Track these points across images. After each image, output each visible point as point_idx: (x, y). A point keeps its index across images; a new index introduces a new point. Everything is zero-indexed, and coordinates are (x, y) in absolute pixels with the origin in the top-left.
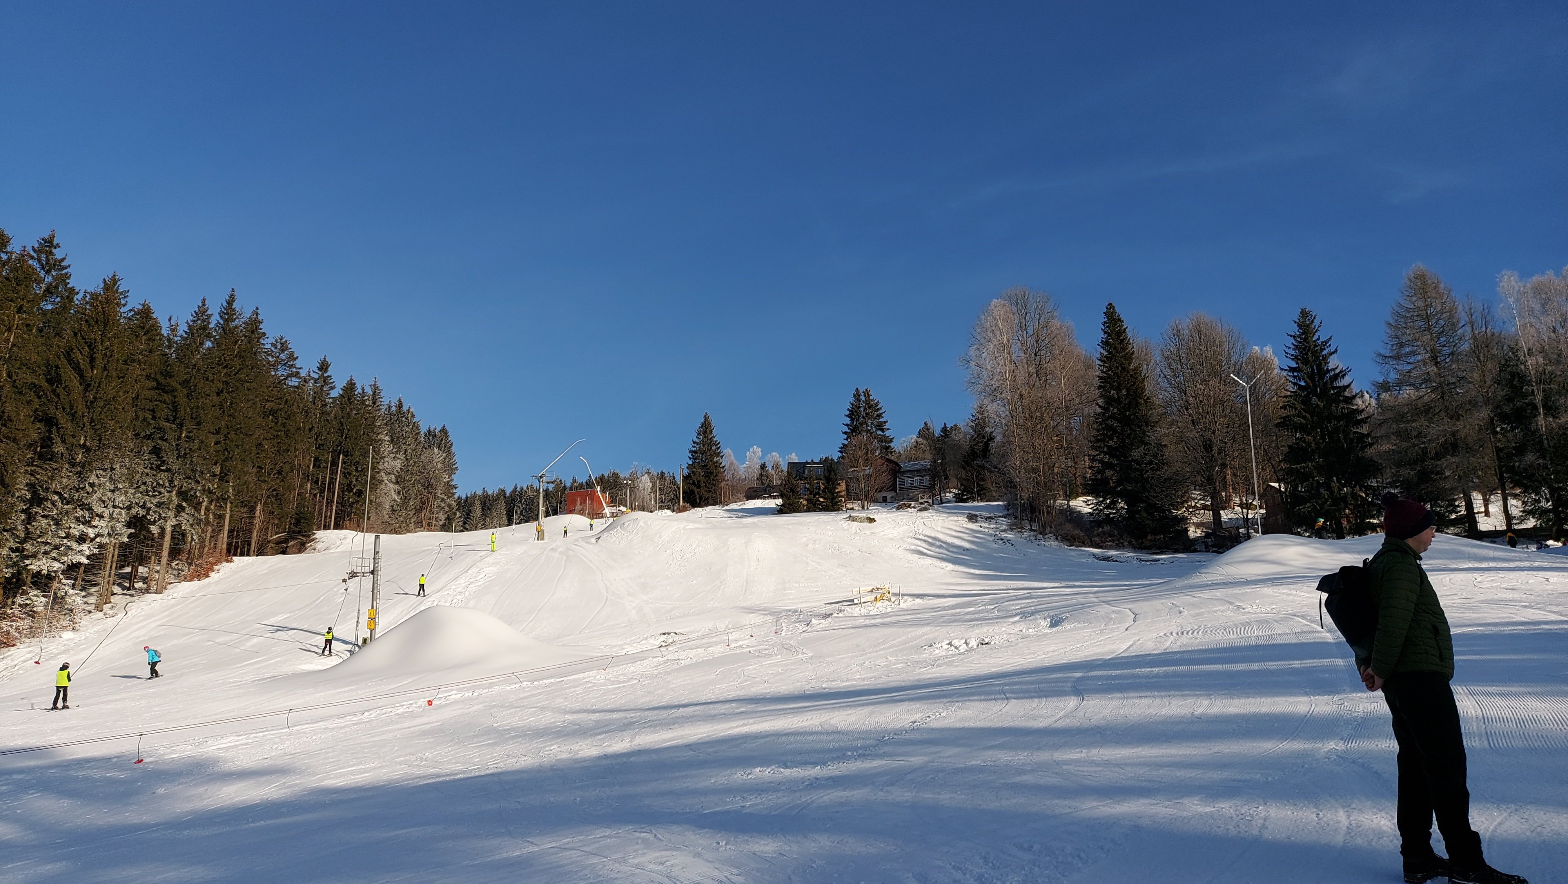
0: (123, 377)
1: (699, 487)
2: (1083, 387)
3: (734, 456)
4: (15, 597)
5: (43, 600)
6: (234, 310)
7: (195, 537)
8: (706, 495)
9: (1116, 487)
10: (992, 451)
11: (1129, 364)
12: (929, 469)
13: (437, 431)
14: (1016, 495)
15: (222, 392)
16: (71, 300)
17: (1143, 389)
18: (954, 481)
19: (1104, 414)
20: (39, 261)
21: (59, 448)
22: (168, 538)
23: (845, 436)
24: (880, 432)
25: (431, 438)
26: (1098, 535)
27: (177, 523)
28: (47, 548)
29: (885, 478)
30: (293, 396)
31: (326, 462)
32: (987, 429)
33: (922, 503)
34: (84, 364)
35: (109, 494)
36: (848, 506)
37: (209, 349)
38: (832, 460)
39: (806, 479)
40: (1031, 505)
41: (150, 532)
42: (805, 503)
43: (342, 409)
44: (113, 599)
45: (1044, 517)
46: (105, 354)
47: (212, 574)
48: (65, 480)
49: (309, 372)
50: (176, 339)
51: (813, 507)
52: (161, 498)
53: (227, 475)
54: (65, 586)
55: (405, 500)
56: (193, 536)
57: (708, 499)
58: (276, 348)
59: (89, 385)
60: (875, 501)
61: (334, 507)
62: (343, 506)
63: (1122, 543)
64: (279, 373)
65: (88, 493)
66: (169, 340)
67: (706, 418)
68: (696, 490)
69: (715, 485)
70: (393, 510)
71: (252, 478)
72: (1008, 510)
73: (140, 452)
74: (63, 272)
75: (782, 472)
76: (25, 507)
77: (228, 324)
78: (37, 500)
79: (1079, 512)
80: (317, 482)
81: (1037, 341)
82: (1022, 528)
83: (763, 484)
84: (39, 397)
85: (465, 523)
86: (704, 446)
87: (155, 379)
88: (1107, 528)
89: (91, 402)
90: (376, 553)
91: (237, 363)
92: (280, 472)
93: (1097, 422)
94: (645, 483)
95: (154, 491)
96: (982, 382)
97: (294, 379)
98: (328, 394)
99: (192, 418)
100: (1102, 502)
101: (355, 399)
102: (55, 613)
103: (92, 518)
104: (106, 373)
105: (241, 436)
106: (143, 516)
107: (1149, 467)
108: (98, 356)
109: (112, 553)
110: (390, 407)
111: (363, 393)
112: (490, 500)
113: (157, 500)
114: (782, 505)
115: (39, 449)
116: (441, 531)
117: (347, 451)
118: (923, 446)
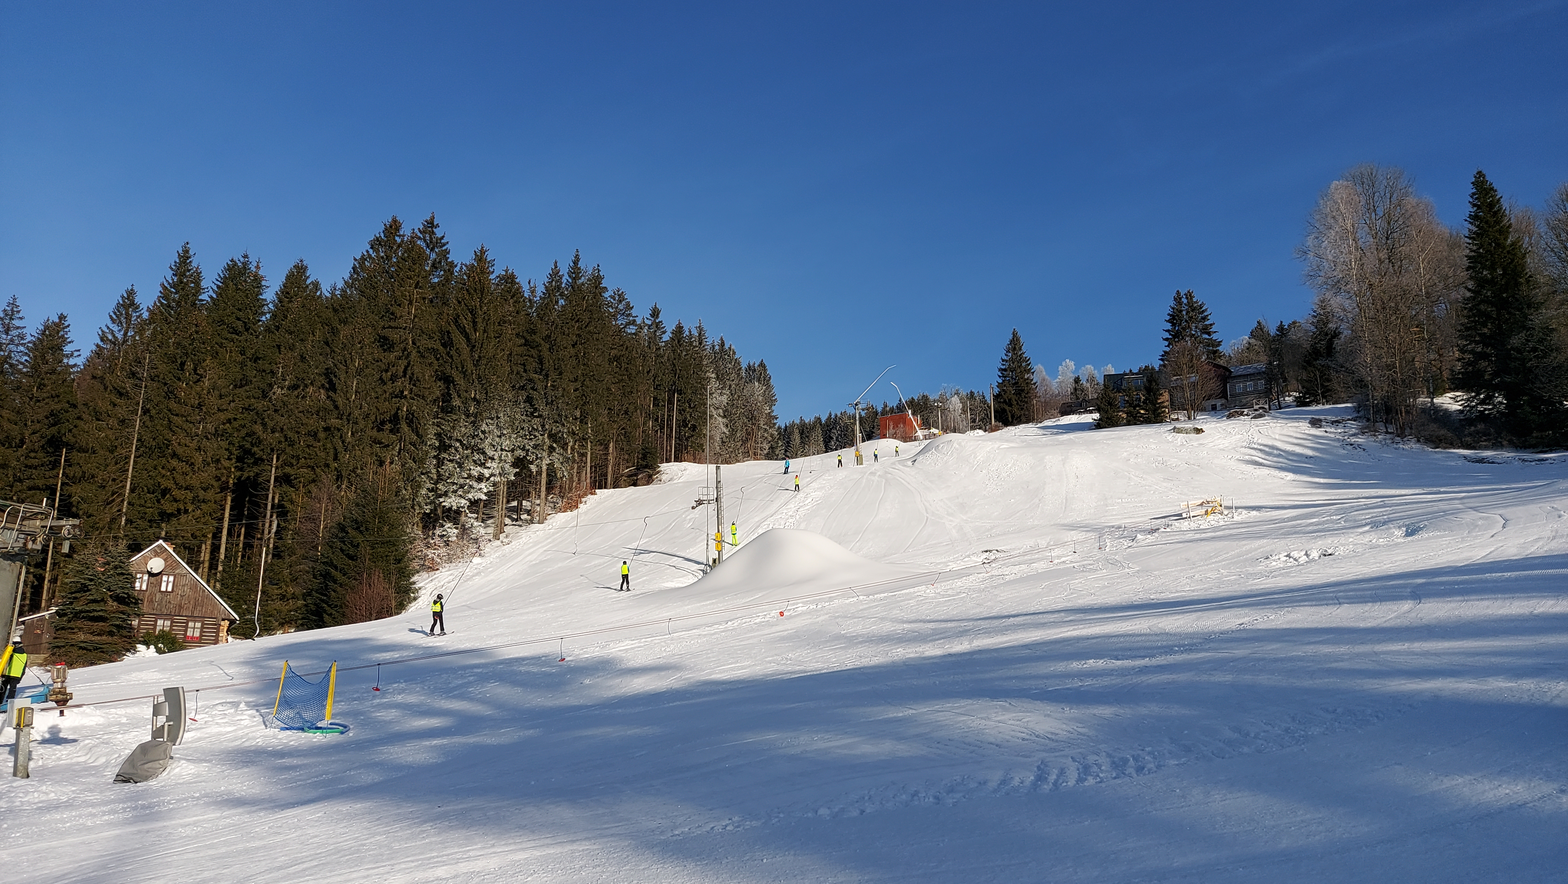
0: (498, 337)
1: (1011, 405)
2: (1446, 269)
3: (1046, 372)
4: (435, 529)
5: (456, 531)
6: (579, 269)
7: (565, 474)
8: (1018, 413)
9: (1493, 379)
10: (1338, 348)
11: (1506, 239)
12: (1264, 373)
13: (756, 366)
14: (1368, 395)
15: (576, 344)
16: (452, 273)
17: (1523, 266)
18: (1294, 383)
19: (1474, 298)
20: (425, 241)
21: (456, 402)
22: (544, 475)
23: (1167, 343)
24: (1206, 336)
25: (751, 373)
26: (1470, 434)
27: (550, 462)
28: (454, 487)
29: (1213, 385)
30: (632, 342)
31: (663, 401)
32: (1330, 325)
33: (1256, 410)
34: (469, 328)
35: (497, 439)
36: (1172, 416)
37: (563, 306)
38: (1153, 368)
39: (1124, 391)
40: (1386, 406)
41: (530, 471)
42: (1125, 416)
43: (674, 351)
44: (506, 529)
45: (1402, 418)
46: (484, 318)
47: (581, 506)
48: (463, 429)
49: (643, 319)
50: (535, 299)
51: (1134, 420)
52: (536, 441)
53: (585, 417)
54: (470, 519)
55: (733, 432)
56: (563, 472)
57: (1020, 416)
58: (614, 300)
59: (474, 346)
60: (1203, 410)
61: (673, 442)
62: (680, 440)
63: (1501, 442)
64: (619, 322)
65: (481, 439)
66: (530, 300)
67: (1015, 334)
68: (1007, 408)
69: (1027, 403)
70: (723, 442)
71: (604, 419)
72: (1358, 412)
73: (517, 401)
74: (444, 248)
75: (1097, 384)
76: (436, 454)
77: (575, 282)
78: (444, 447)
79: (1446, 410)
80: (657, 420)
81: (1389, 223)
82: (1376, 431)
83: (1078, 398)
84: (438, 360)
85: (786, 451)
86: (1013, 363)
87: (523, 337)
88: (1481, 426)
89: (477, 361)
90: (718, 482)
91: (586, 318)
92: (626, 413)
93: (1466, 308)
94: (955, 403)
95: (531, 435)
96: (1322, 274)
97: (631, 327)
98: (661, 338)
99: (555, 369)
100: (1474, 397)
101: (684, 341)
102: (465, 542)
103: (486, 460)
104: (486, 334)
105: (594, 382)
106: (524, 457)
107: (1532, 355)
108: (479, 320)
109: (503, 489)
110: (713, 346)
111: (691, 335)
112: (807, 428)
113: (533, 443)
114: (1100, 420)
115: (441, 404)
116: (766, 459)
117: (681, 390)
118: (1256, 347)
